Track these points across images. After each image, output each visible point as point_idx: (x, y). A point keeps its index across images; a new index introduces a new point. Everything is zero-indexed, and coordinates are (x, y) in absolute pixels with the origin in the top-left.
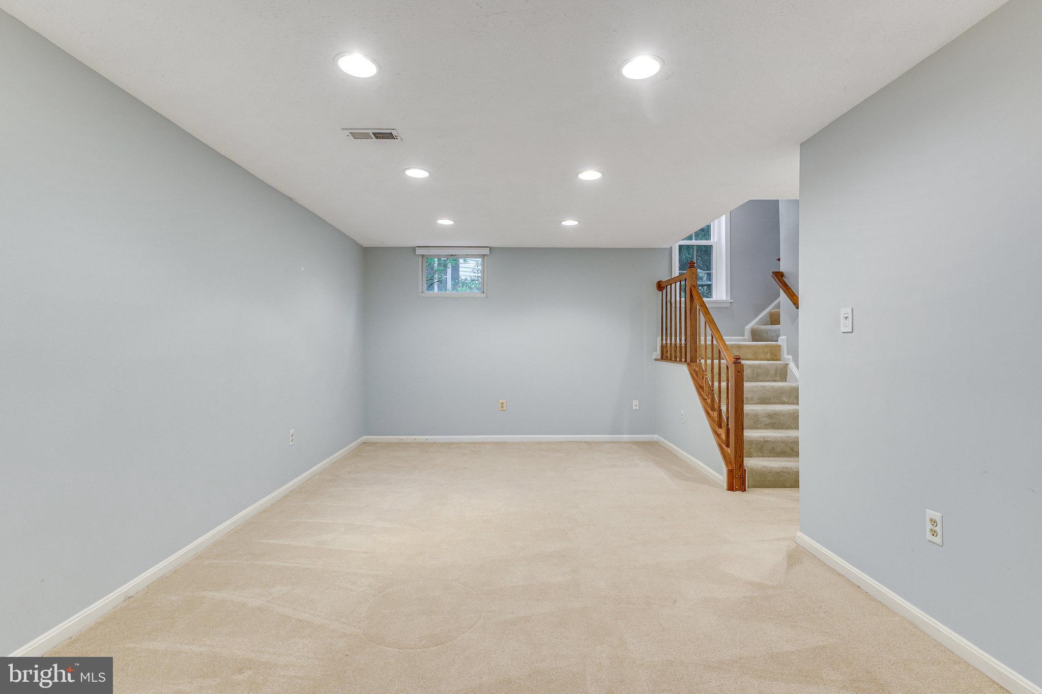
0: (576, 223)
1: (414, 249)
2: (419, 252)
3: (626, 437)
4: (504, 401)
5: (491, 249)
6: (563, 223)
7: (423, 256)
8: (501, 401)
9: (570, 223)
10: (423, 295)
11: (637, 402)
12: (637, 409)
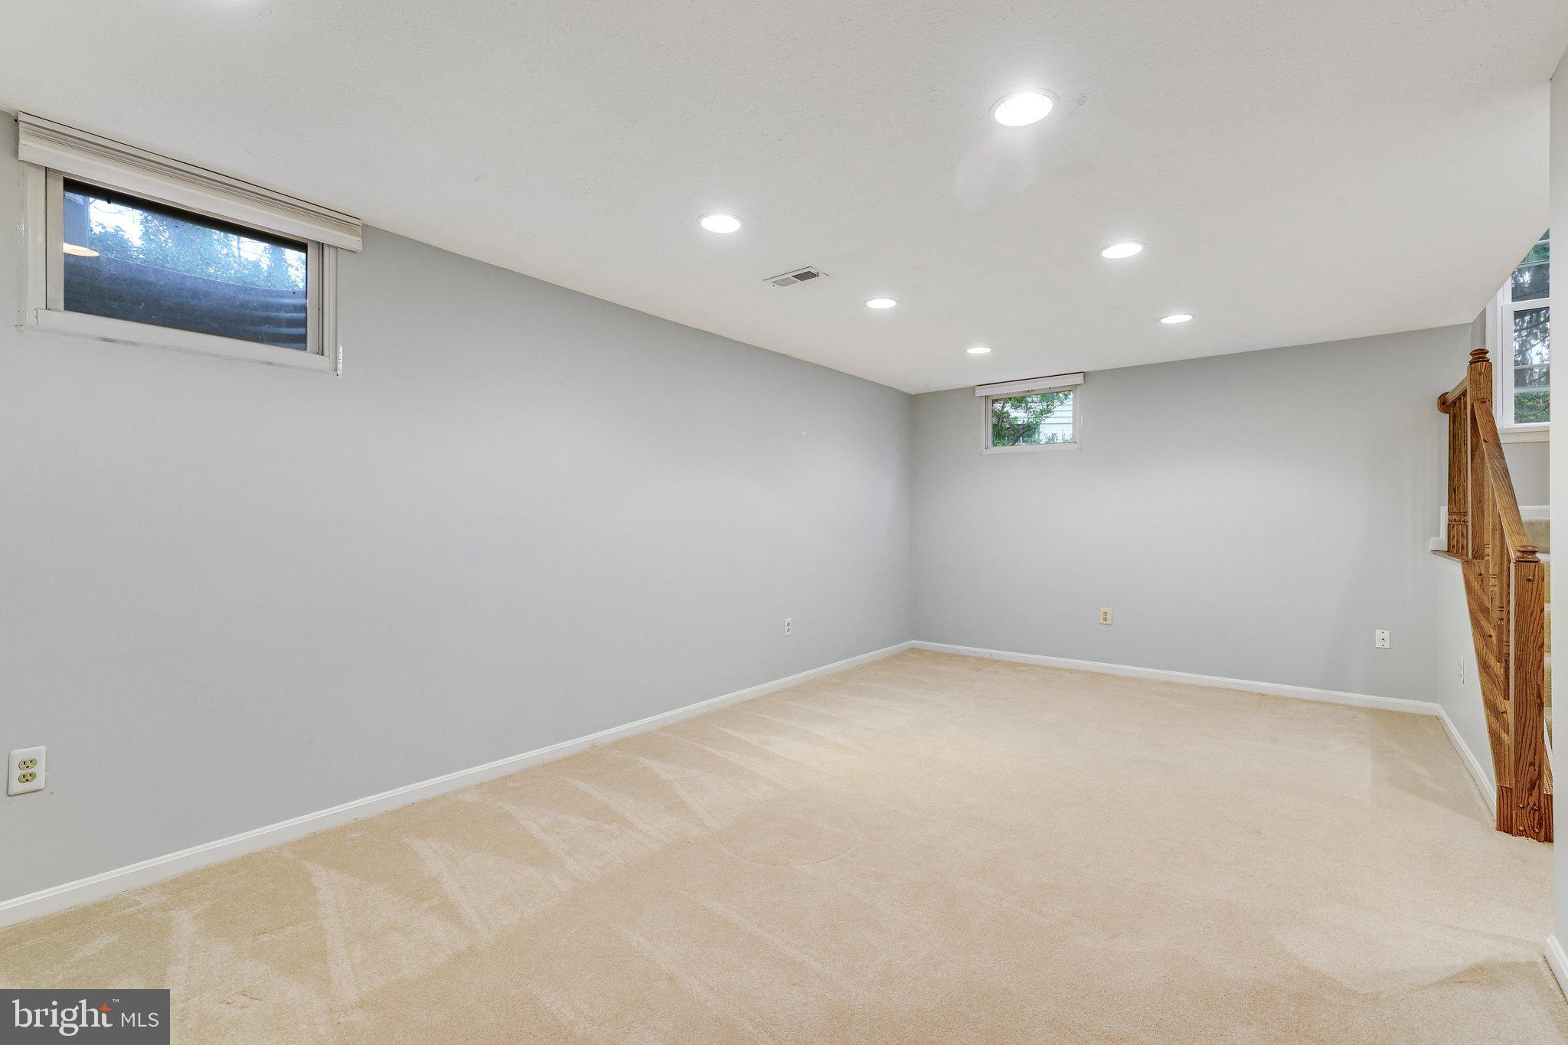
0: (1188, 318)
1: (973, 389)
2: (980, 392)
3: (1357, 698)
4: (1108, 610)
5: (1085, 374)
6: (1164, 321)
7: (987, 397)
8: (1103, 609)
9: (1177, 319)
10: (985, 452)
11: (1387, 633)
12: (1387, 645)
